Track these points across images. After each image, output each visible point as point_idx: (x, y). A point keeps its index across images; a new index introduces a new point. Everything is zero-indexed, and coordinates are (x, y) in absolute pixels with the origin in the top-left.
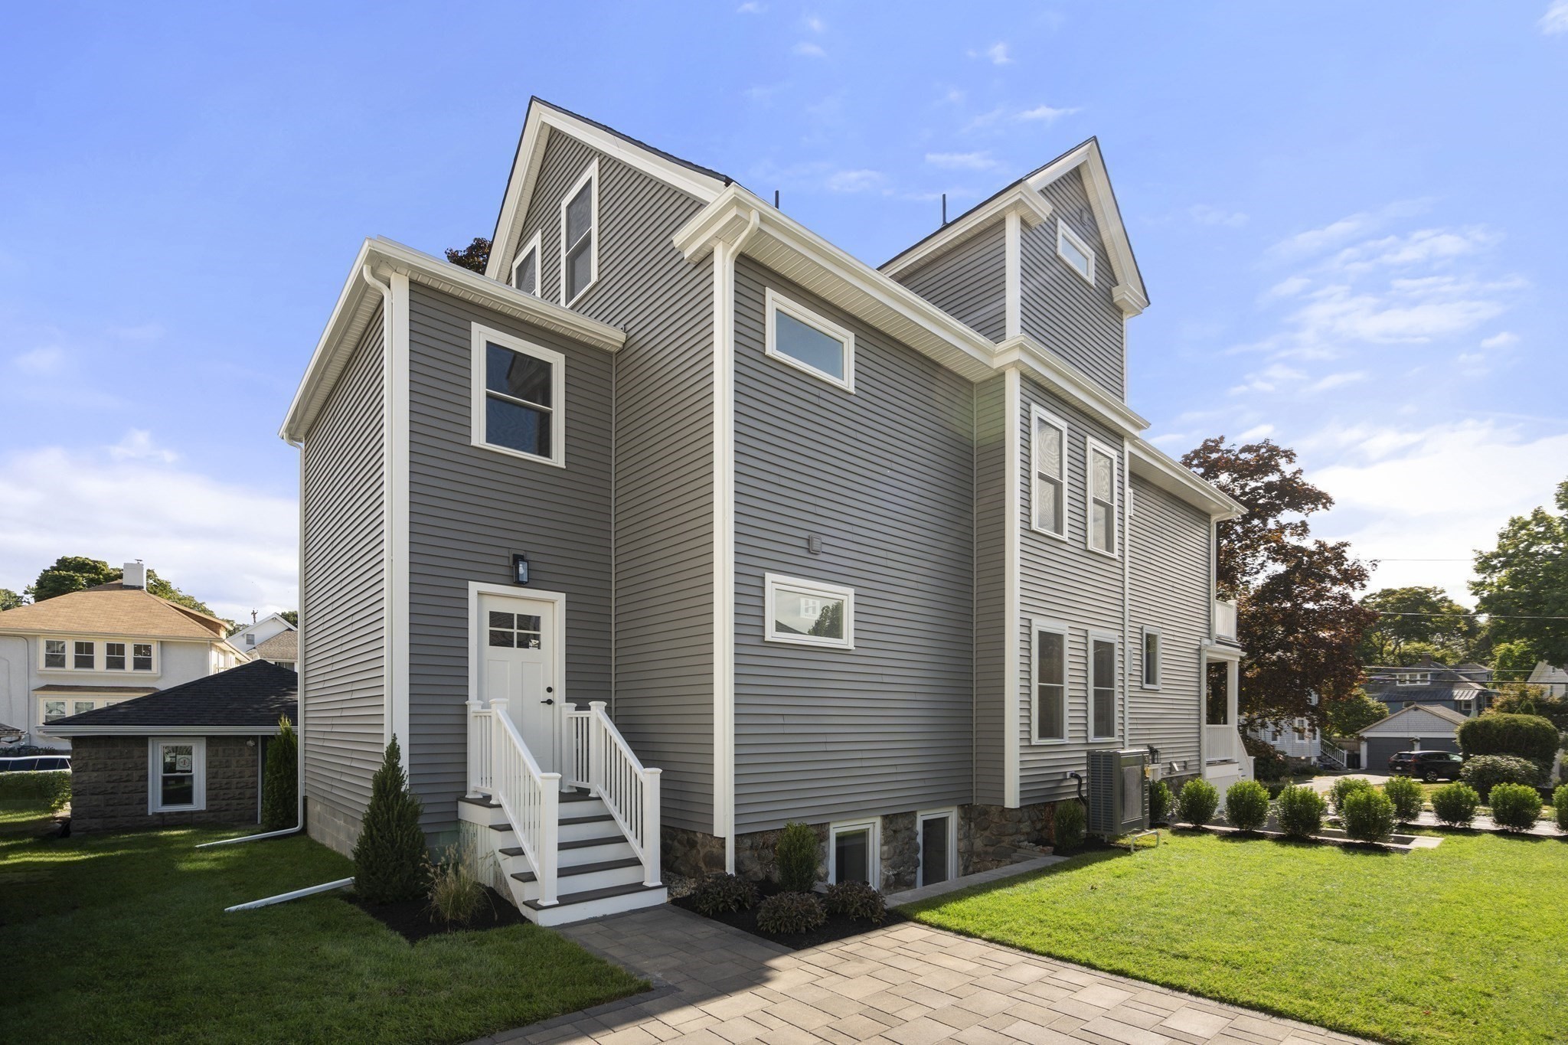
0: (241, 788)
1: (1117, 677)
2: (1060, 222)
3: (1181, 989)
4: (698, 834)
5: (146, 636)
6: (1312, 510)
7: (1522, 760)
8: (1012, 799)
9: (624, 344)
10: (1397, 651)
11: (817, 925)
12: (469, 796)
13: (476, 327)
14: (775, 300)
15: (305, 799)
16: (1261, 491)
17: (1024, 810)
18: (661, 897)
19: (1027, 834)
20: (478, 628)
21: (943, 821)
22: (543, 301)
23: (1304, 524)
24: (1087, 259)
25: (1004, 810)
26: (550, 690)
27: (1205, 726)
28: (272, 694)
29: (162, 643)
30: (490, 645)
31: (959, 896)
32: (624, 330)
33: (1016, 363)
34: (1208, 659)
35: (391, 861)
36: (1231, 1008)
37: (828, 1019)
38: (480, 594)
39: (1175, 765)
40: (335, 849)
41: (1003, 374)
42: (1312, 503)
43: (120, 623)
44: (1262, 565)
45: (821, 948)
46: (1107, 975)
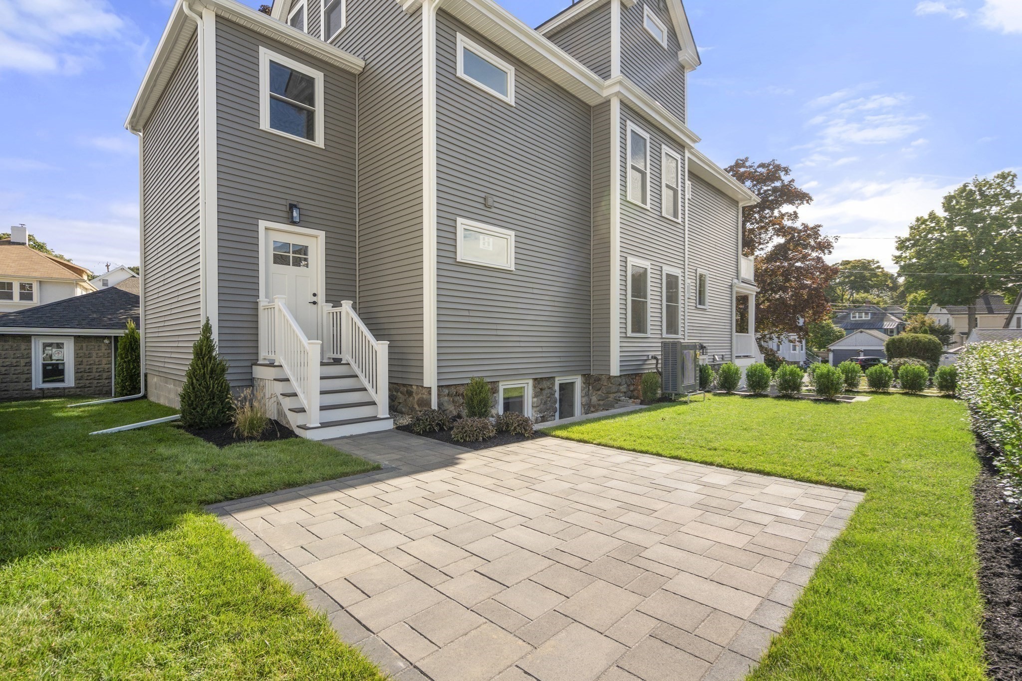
0: (100, 372)
1: (680, 298)
2: (645, 7)
3: (711, 464)
4: (413, 387)
5: (29, 277)
6: (800, 204)
7: (921, 361)
8: (615, 371)
9: (364, 69)
10: (851, 299)
11: (490, 436)
12: (260, 362)
13: (262, 50)
14: (462, 41)
15: (146, 375)
16: (770, 192)
17: (623, 377)
18: (389, 425)
19: (625, 393)
20: (265, 253)
21: (572, 384)
22: (309, 36)
23: (795, 213)
24: (662, 32)
25: (609, 378)
26: (315, 295)
27: (735, 334)
28: (121, 309)
29: (40, 282)
30: (275, 263)
31: (580, 423)
32: (364, 59)
33: (618, 94)
34: (737, 293)
35: (206, 400)
36: (740, 472)
37: (494, 481)
38: (266, 229)
39: (716, 357)
40: (167, 405)
41: (610, 101)
42: (800, 200)
43: (9, 268)
44: (770, 238)
45: (492, 449)
46: (669, 459)
